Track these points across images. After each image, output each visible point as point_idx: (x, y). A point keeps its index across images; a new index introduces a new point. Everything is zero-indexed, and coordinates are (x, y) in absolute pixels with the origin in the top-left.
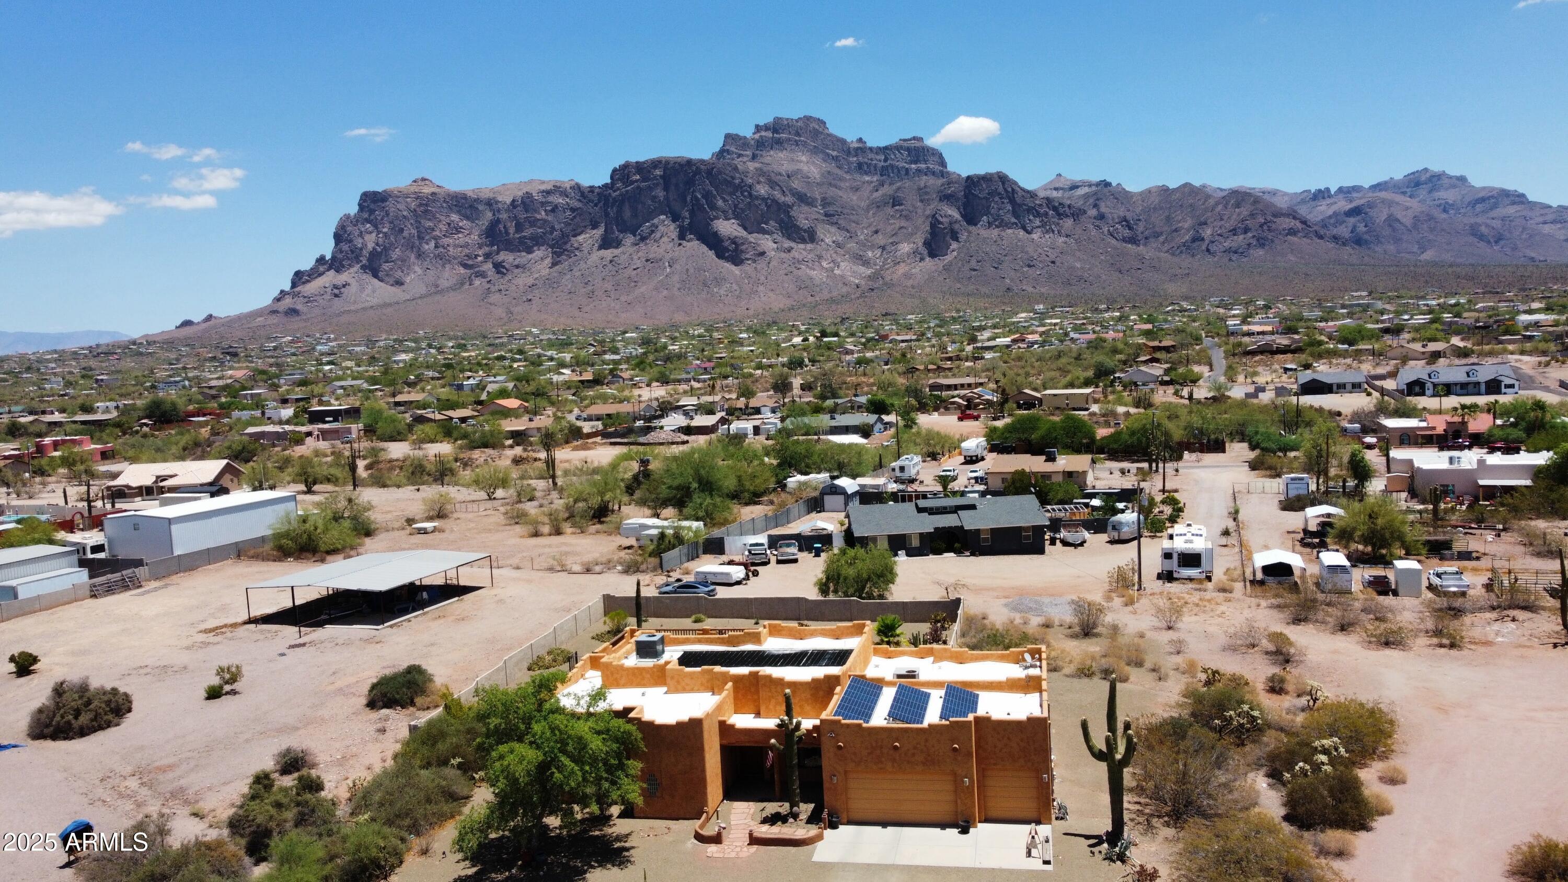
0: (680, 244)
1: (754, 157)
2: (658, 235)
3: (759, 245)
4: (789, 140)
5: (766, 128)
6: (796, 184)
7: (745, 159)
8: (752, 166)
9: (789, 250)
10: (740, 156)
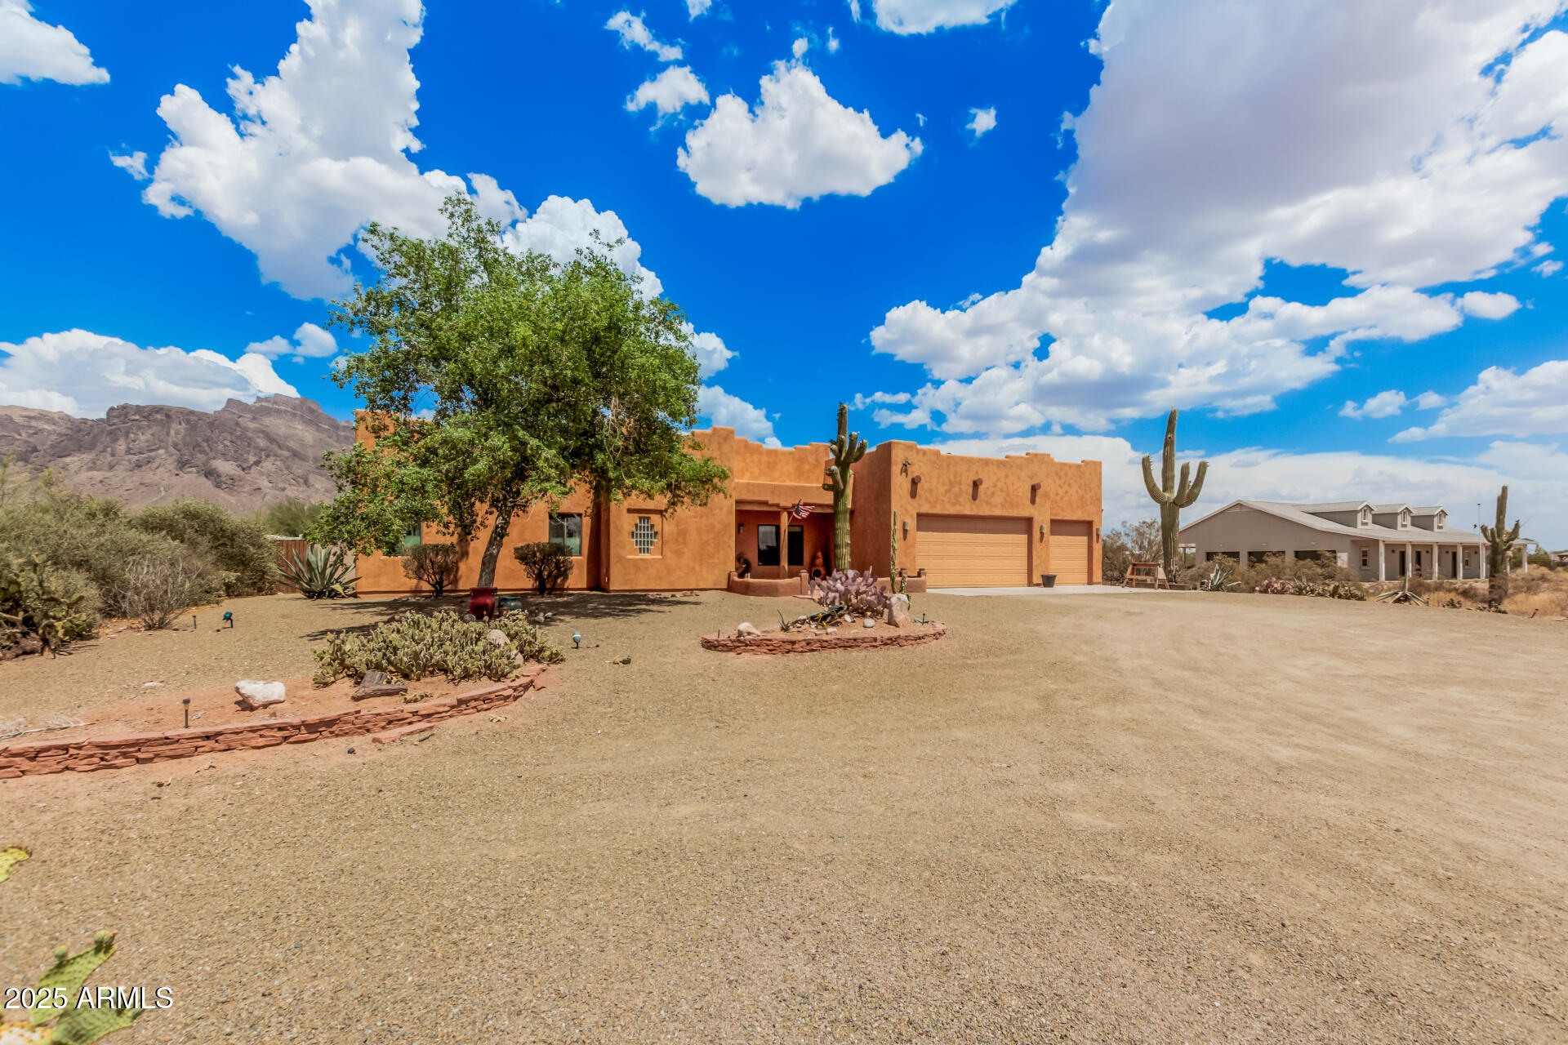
0: (177, 475)
1: (254, 419)
2: (154, 465)
3: (255, 483)
4: (286, 411)
5: (267, 399)
6: (291, 444)
7: (246, 420)
8: (252, 425)
9: (284, 489)
10: (240, 416)
